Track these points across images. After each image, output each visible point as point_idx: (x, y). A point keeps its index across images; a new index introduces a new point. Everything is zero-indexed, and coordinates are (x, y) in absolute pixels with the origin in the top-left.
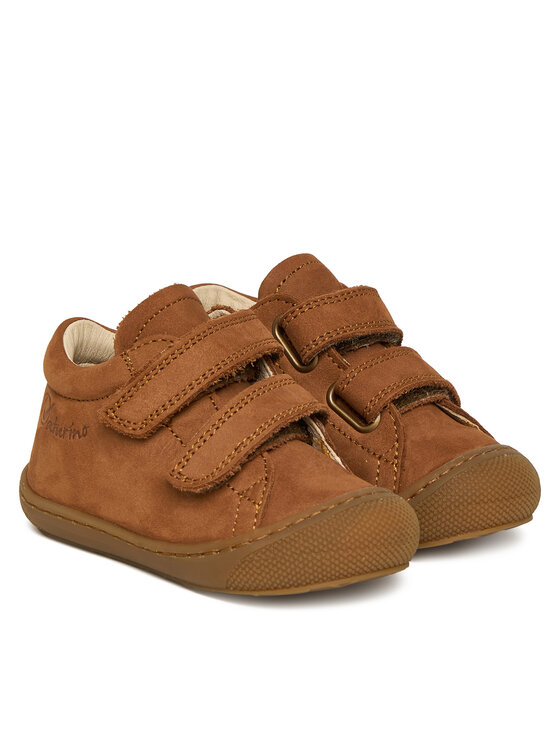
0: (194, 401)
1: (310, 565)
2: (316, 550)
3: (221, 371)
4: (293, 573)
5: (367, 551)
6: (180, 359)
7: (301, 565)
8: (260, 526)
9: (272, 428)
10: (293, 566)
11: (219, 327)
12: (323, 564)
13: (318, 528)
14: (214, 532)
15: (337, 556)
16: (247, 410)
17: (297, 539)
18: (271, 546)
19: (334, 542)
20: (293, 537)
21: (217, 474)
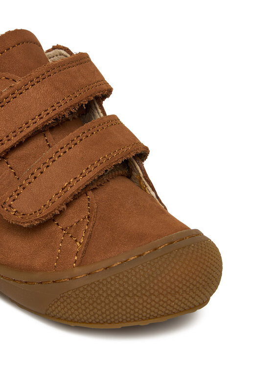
0: (29, 138)
1: (124, 307)
2: (131, 295)
3: (56, 112)
4: (108, 313)
5: (177, 296)
6: (19, 99)
7: (115, 307)
8: (80, 264)
9: (97, 170)
10: (107, 307)
11: (56, 70)
12: (135, 307)
13: (134, 273)
14: (38, 262)
15: (149, 301)
16: (76, 150)
17: (113, 282)
18: (88, 285)
19: (147, 288)
20: (109, 280)
21: (45, 212)
